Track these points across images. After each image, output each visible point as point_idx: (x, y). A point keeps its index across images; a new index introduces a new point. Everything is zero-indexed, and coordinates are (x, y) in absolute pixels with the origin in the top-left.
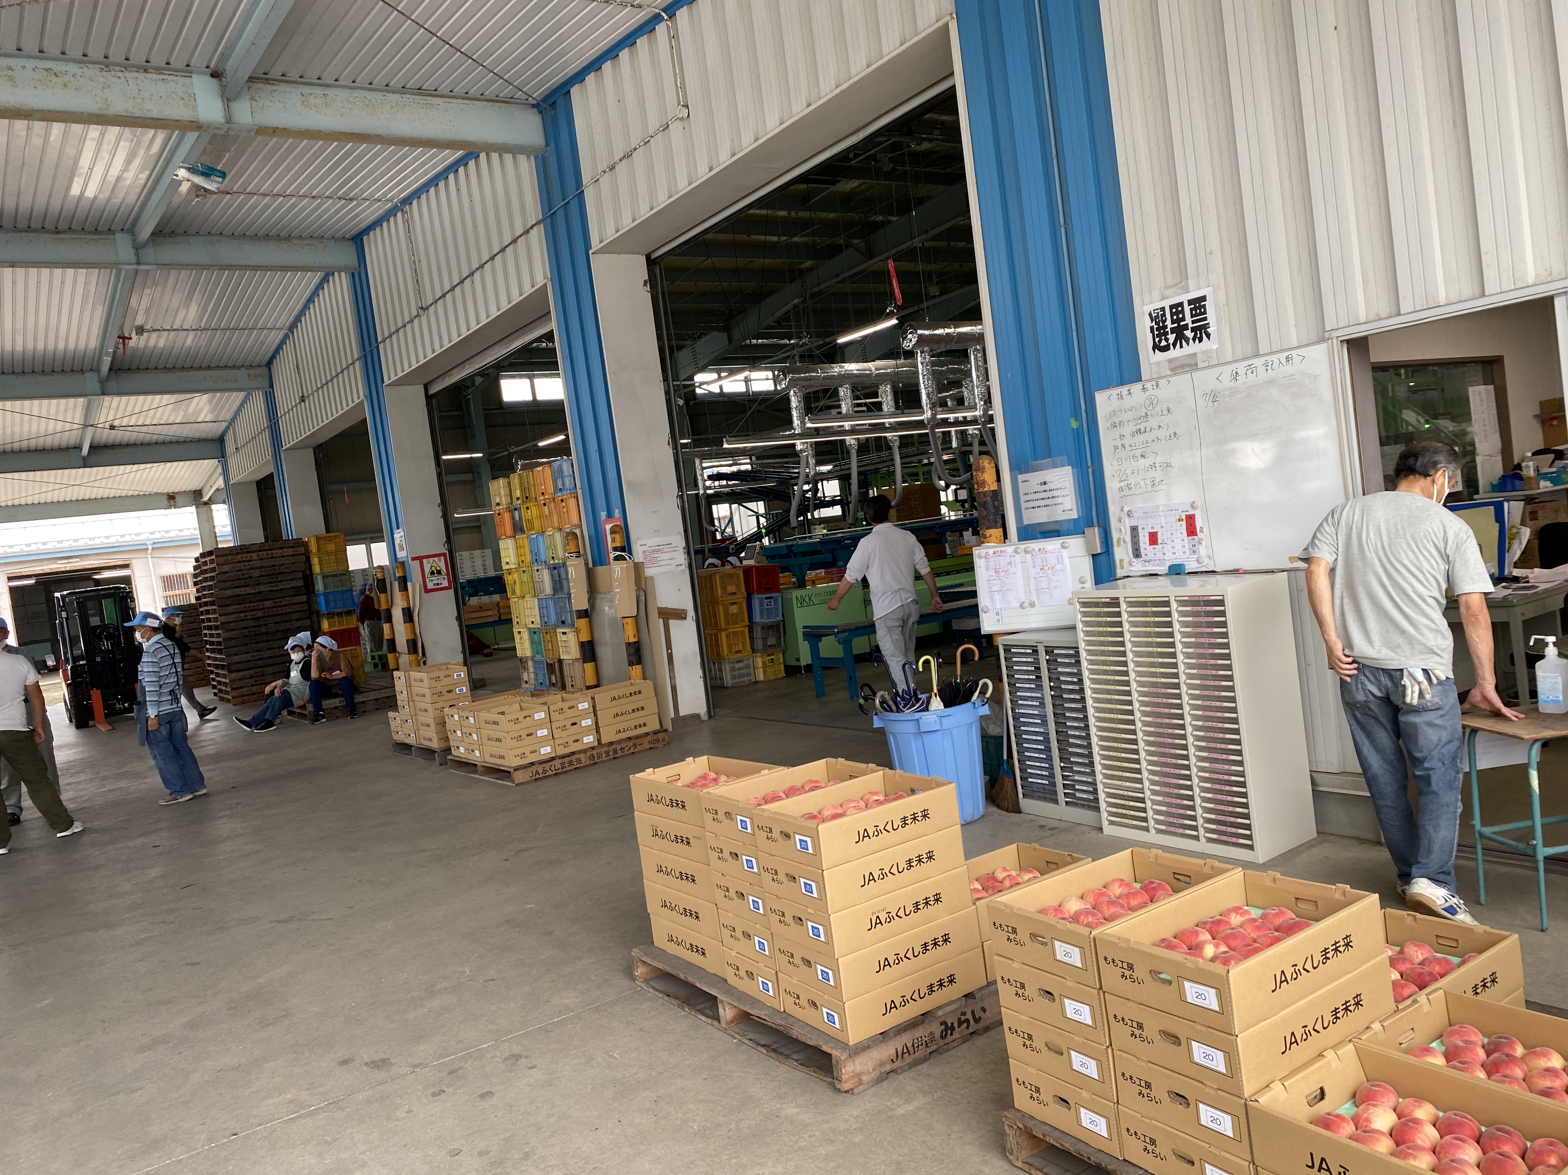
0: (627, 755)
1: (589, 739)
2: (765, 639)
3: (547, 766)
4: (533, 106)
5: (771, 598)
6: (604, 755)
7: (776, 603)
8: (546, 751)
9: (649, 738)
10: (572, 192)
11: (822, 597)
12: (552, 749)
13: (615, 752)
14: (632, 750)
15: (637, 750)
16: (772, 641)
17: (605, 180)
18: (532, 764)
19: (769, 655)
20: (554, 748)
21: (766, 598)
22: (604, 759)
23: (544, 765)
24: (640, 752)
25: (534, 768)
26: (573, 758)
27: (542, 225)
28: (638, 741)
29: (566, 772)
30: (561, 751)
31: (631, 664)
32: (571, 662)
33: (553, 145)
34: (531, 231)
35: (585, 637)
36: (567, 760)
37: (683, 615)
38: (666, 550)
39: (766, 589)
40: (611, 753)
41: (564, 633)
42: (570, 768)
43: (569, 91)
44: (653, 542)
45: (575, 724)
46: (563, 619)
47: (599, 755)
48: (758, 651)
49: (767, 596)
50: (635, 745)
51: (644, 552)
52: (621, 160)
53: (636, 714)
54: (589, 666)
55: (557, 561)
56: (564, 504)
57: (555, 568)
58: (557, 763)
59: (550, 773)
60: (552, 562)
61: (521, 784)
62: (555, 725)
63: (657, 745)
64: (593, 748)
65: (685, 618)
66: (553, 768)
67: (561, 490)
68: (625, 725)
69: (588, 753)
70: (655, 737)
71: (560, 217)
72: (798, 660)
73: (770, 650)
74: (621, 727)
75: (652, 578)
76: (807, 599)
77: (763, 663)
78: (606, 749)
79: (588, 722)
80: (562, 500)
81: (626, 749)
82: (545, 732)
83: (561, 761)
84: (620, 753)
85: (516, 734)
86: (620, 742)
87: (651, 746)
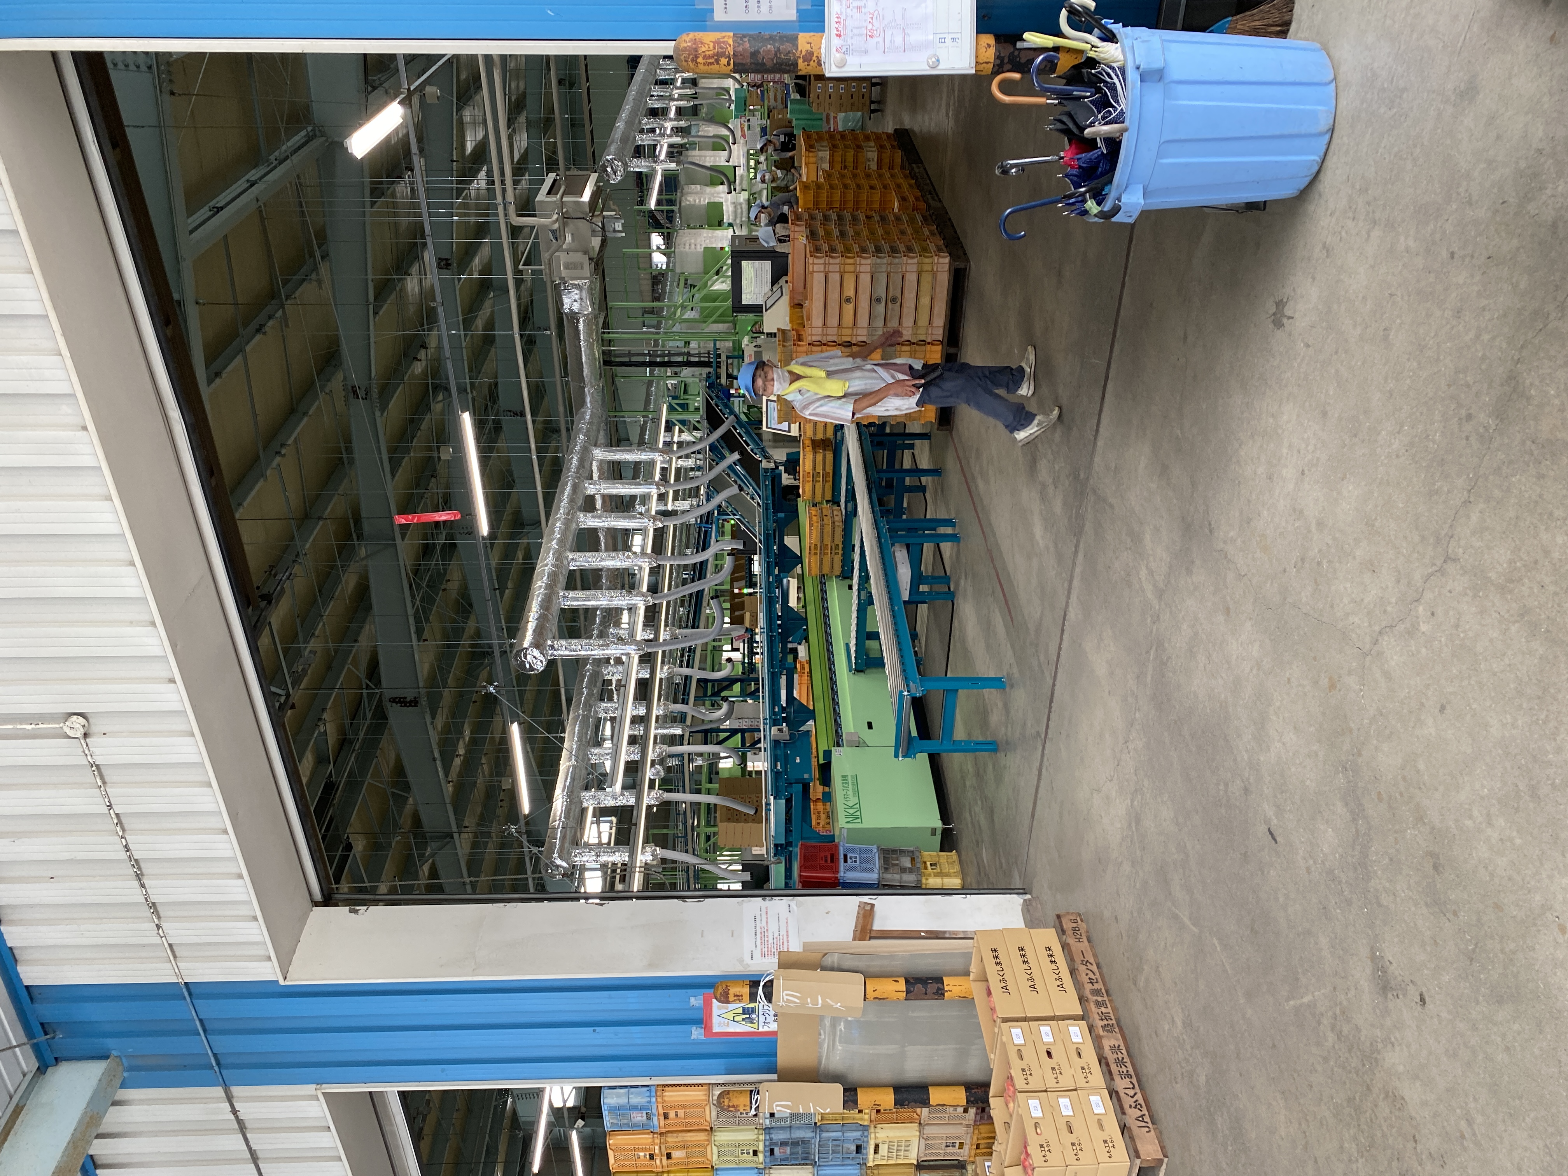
0: (1101, 974)
1: (1076, 1033)
2: (903, 870)
3: (1127, 1102)
4: (42, 1070)
5: (845, 856)
6: (1104, 1010)
7: (853, 851)
8: (1099, 1104)
9: (1071, 941)
10: (184, 1010)
11: (850, 793)
12: (1094, 1094)
13: (1097, 992)
14: (1094, 968)
15: (1092, 960)
16: (906, 862)
17: (176, 931)
18: (1124, 1128)
19: (926, 868)
20: (1095, 1090)
21: (846, 861)
22: (1109, 1010)
23: (1126, 1106)
24: (1095, 956)
25: (1133, 1124)
26: (1111, 1057)
27: (236, 1091)
28: (1078, 958)
29: (1135, 1070)
30: (1097, 1078)
31: (940, 993)
32: (923, 1142)
33: (110, 1043)
34: (241, 1116)
35: (887, 1098)
36: (1113, 1067)
37: (868, 908)
38: (764, 924)
39: (832, 860)
40: (1100, 999)
41: (876, 1151)
42: (1129, 1064)
43: (27, 988)
44: (748, 942)
45: (1049, 1054)
46: (854, 1148)
47: (1104, 1017)
48: (919, 881)
49: (842, 860)
50: (1086, 963)
51: (764, 955)
52: (143, 886)
53: (1030, 957)
54: (936, 1096)
55: (761, 1147)
56: (672, 1114)
57: (772, 1152)
58: (1121, 1084)
59: (1139, 1097)
60: (761, 1156)
61: (1163, 1148)
62: (1051, 1083)
63: (1082, 931)
64: (1091, 1028)
65: (873, 905)
66: (1131, 1092)
67: (649, 1117)
68: (1050, 978)
69: (1101, 1033)
70: (1070, 932)
71: (226, 1044)
72: (934, 831)
73: (918, 865)
74: (1053, 985)
75: (805, 945)
76: (851, 811)
77: (936, 876)
78: (1092, 1006)
79: (1046, 1031)
80: (666, 1116)
81: (1091, 975)
82: (1064, 1102)
83: (1117, 1079)
84: (1099, 986)
85: (1070, 1153)
86: (1078, 986)
87: (1084, 939)
